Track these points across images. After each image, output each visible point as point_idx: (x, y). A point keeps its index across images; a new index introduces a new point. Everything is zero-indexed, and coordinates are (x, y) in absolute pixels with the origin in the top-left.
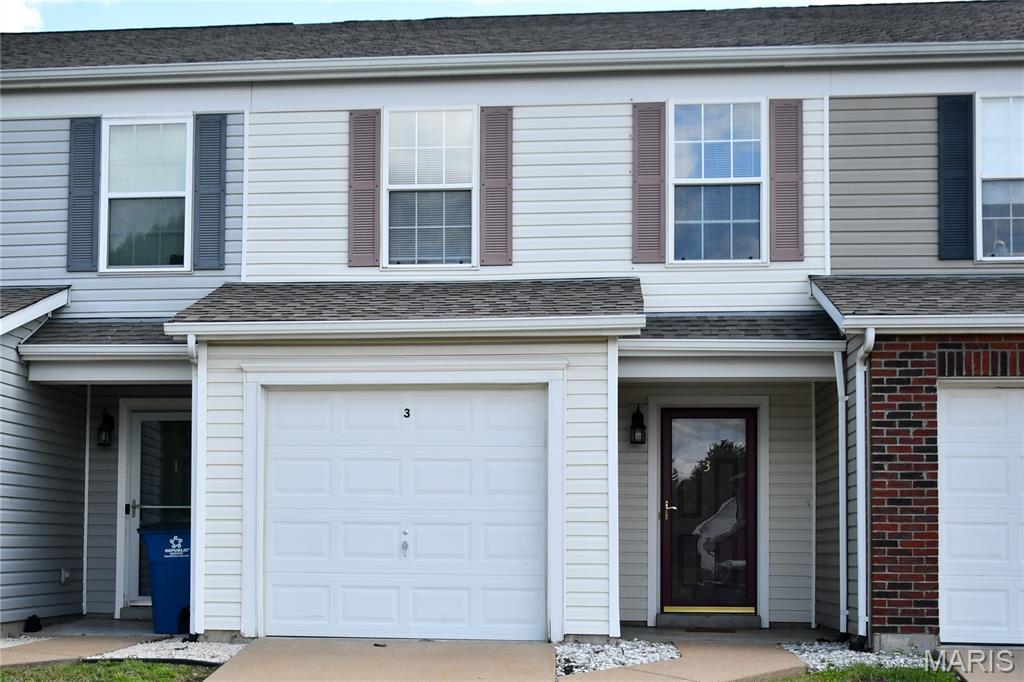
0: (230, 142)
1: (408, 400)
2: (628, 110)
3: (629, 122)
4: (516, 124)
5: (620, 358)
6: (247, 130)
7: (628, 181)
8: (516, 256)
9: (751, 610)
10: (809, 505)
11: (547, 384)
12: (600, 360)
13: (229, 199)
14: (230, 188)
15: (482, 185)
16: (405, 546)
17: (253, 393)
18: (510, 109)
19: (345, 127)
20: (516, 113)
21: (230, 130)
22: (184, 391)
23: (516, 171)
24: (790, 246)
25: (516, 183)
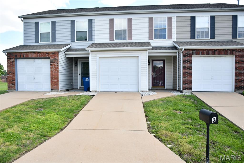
0: (93, 23)
1: (119, 59)
2: (148, 18)
3: (148, 20)
4: (132, 20)
5: (148, 53)
6: (95, 22)
7: (148, 28)
8: (133, 39)
9: (164, 87)
10: (172, 73)
11: (138, 56)
12: (146, 53)
13: (93, 31)
14: (93, 30)
15: (128, 29)
16: (119, 79)
17: (98, 58)
18: (132, 18)
19: (109, 21)
20: (132, 19)
21: (93, 22)
22: (88, 58)
23: (133, 27)
24: (170, 37)
25: (133, 29)
